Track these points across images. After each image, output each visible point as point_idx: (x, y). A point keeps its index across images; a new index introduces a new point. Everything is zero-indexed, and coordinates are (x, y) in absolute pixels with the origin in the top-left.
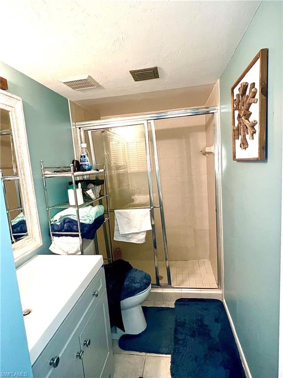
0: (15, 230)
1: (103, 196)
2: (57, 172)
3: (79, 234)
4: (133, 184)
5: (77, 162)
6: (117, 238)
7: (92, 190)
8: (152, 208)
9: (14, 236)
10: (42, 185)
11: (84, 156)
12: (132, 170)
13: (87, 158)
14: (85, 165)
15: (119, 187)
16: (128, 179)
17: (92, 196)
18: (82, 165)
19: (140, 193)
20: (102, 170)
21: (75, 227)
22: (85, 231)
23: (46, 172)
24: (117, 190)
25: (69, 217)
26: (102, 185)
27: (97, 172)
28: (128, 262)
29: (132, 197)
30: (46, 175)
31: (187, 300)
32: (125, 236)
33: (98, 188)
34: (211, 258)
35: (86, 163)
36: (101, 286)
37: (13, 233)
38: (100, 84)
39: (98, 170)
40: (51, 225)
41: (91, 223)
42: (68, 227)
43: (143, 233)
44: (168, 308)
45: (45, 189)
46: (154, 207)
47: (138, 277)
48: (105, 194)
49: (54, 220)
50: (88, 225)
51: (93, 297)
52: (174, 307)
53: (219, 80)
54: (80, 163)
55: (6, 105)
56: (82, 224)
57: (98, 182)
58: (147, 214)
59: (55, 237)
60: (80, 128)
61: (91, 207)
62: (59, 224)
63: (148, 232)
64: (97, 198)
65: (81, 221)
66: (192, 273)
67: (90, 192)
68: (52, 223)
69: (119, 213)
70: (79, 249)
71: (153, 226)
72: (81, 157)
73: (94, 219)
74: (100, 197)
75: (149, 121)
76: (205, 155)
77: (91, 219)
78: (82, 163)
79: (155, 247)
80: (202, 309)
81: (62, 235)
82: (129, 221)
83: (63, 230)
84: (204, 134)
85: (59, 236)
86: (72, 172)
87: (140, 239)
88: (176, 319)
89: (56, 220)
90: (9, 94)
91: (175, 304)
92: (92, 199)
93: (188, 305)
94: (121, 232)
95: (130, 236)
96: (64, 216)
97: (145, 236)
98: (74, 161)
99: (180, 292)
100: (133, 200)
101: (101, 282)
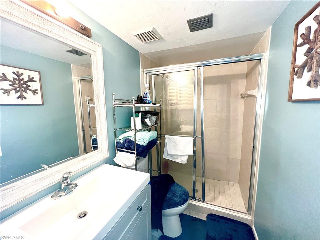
0: (94, 143)
1: (158, 124)
2: (124, 103)
3: (135, 152)
4: (181, 117)
5: (141, 97)
6: (165, 157)
7: (149, 119)
8: (195, 137)
9: (93, 146)
10: (112, 112)
11: (147, 93)
12: (181, 107)
13: (148, 95)
14: (147, 100)
15: (171, 119)
16: (178, 113)
17: (149, 124)
18: (144, 100)
19: (186, 124)
20: (159, 105)
21: (132, 146)
22: (139, 151)
23: (116, 103)
24: (169, 120)
25: (129, 138)
26: (158, 116)
27: (154, 105)
28: (172, 177)
29: (180, 127)
30: (116, 105)
31: (217, 217)
32: (172, 156)
33: (154, 118)
34: (240, 183)
35: (147, 98)
36: (146, 199)
37: (93, 144)
38: (162, 36)
39: (155, 104)
40: (116, 142)
41: (145, 144)
42: (128, 146)
43: (185, 156)
44: (201, 220)
45: (114, 116)
46: (197, 137)
47: (178, 191)
48: (159, 123)
49: (119, 139)
50: (142, 147)
51: (137, 211)
52: (206, 220)
53: (271, 27)
54: (143, 98)
55: (89, 49)
56: (138, 145)
57: (155, 113)
58: (190, 142)
59: (118, 152)
60: (146, 73)
61: (147, 131)
62: (122, 142)
63: (190, 156)
64: (152, 125)
65: (137, 142)
66: (223, 192)
67: (147, 120)
68: (117, 141)
69: (169, 138)
70: (134, 164)
71: (194, 151)
72: (145, 93)
73: (148, 142)
74: (155, 125)
75: (199, 68)
76: (243, 98)
77: (145, 141)
78: (144, 98)
79: (195, 166)
80: (231, 228)
81: (124, 151)
82: (175, 146)
83: (124, 148)
84: (245, 81)
85: (121, 151)
86: (133, 104)
87: (183, 160)
88: (207, 232)
89: (120, 139)
90: (92, 41)
91: (207, 218)
92: (148, 126)
93: (218, 221)
94: (169, 153)
95: (175, 157)
96: (126, 137)
97: (187, 158)
98: (138, 96)
99: (212, 208)
100: (180, 129)
101: (147, 197)
